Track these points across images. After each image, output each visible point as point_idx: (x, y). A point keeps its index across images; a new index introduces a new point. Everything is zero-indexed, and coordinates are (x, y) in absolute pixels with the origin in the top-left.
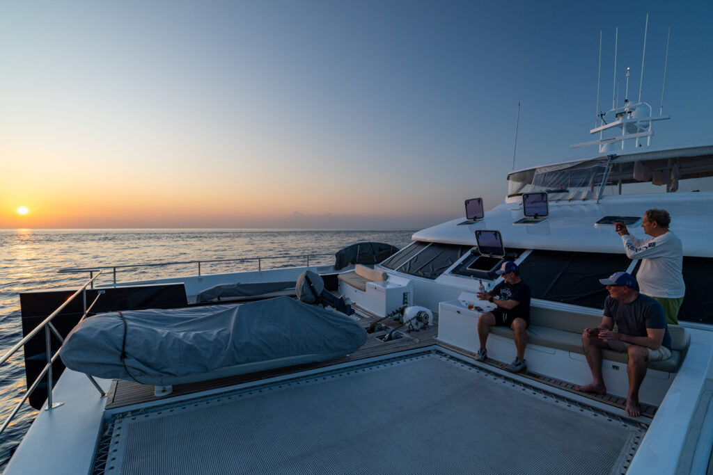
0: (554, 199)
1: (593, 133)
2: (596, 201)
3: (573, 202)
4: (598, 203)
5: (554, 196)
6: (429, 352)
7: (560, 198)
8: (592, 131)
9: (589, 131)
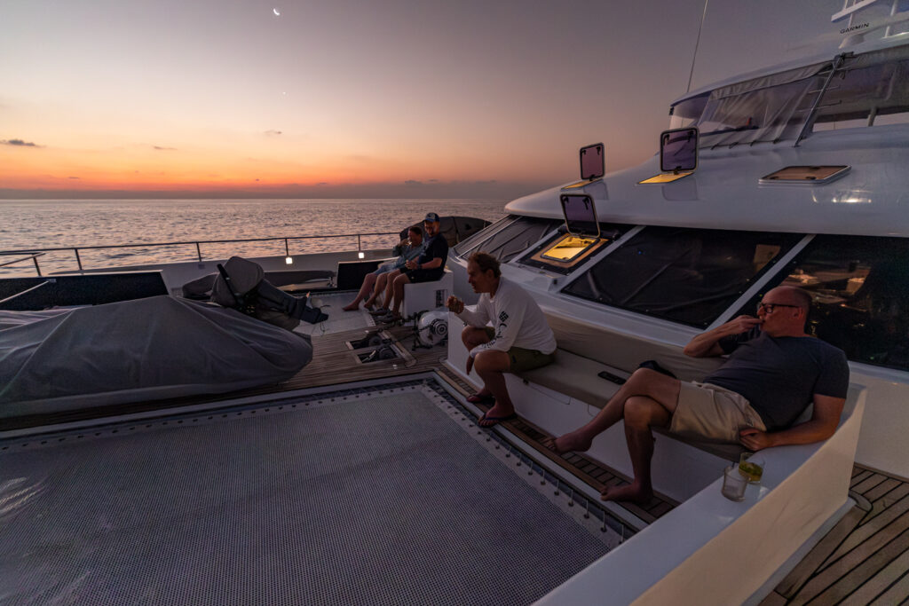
0: (725, 143)
1: (834, 21)
2: (794, 143)
3: (756, 147)
4: (797, 146)
5: (729, 137)
6: (420, 381)
7: (735, 141)
8: (834, 17)
9: (830, 18)
